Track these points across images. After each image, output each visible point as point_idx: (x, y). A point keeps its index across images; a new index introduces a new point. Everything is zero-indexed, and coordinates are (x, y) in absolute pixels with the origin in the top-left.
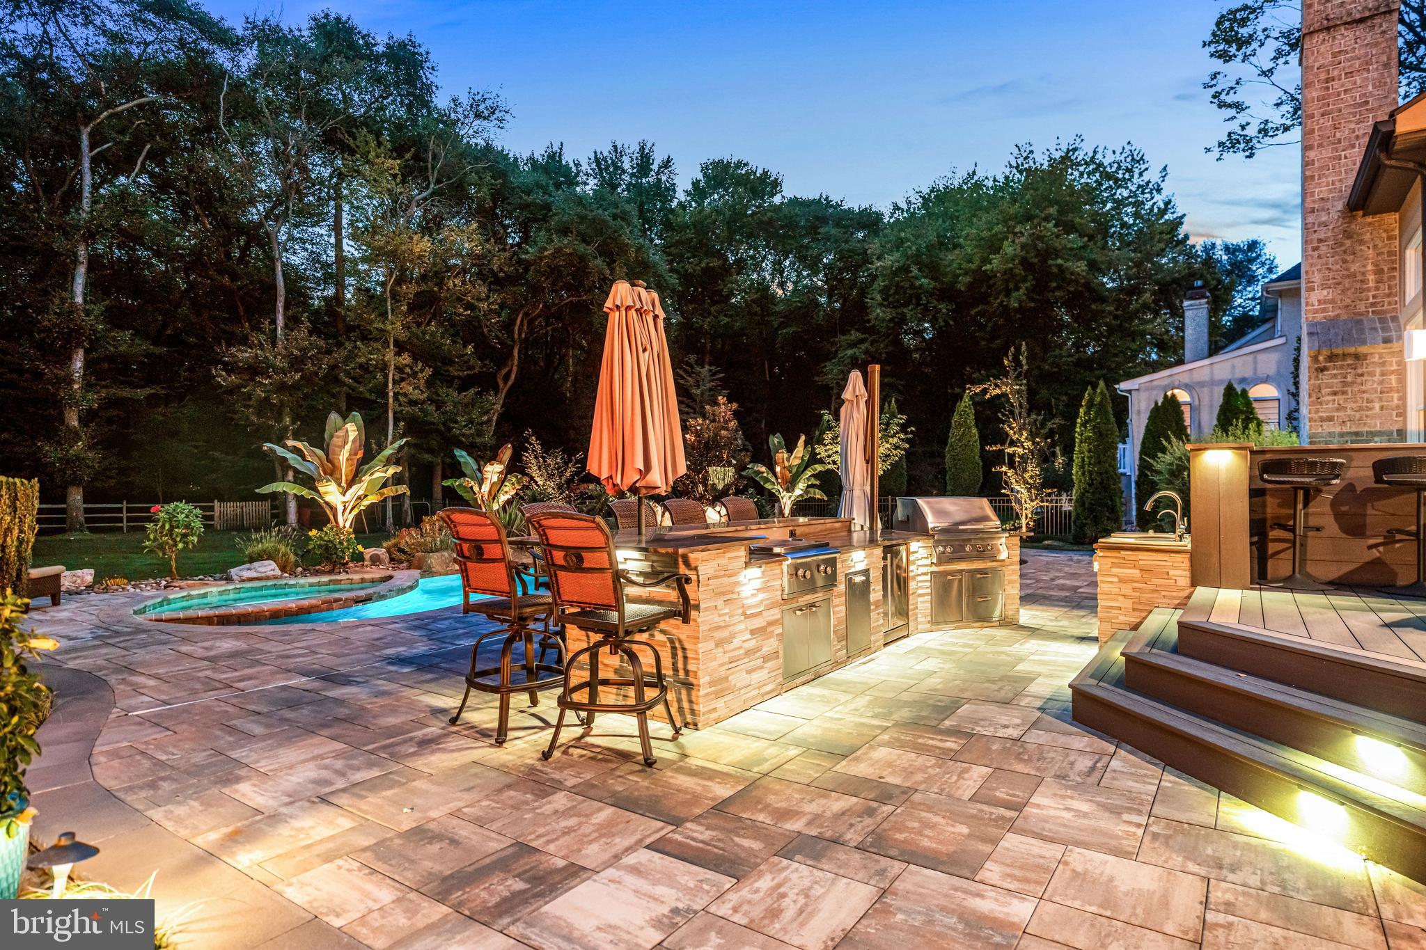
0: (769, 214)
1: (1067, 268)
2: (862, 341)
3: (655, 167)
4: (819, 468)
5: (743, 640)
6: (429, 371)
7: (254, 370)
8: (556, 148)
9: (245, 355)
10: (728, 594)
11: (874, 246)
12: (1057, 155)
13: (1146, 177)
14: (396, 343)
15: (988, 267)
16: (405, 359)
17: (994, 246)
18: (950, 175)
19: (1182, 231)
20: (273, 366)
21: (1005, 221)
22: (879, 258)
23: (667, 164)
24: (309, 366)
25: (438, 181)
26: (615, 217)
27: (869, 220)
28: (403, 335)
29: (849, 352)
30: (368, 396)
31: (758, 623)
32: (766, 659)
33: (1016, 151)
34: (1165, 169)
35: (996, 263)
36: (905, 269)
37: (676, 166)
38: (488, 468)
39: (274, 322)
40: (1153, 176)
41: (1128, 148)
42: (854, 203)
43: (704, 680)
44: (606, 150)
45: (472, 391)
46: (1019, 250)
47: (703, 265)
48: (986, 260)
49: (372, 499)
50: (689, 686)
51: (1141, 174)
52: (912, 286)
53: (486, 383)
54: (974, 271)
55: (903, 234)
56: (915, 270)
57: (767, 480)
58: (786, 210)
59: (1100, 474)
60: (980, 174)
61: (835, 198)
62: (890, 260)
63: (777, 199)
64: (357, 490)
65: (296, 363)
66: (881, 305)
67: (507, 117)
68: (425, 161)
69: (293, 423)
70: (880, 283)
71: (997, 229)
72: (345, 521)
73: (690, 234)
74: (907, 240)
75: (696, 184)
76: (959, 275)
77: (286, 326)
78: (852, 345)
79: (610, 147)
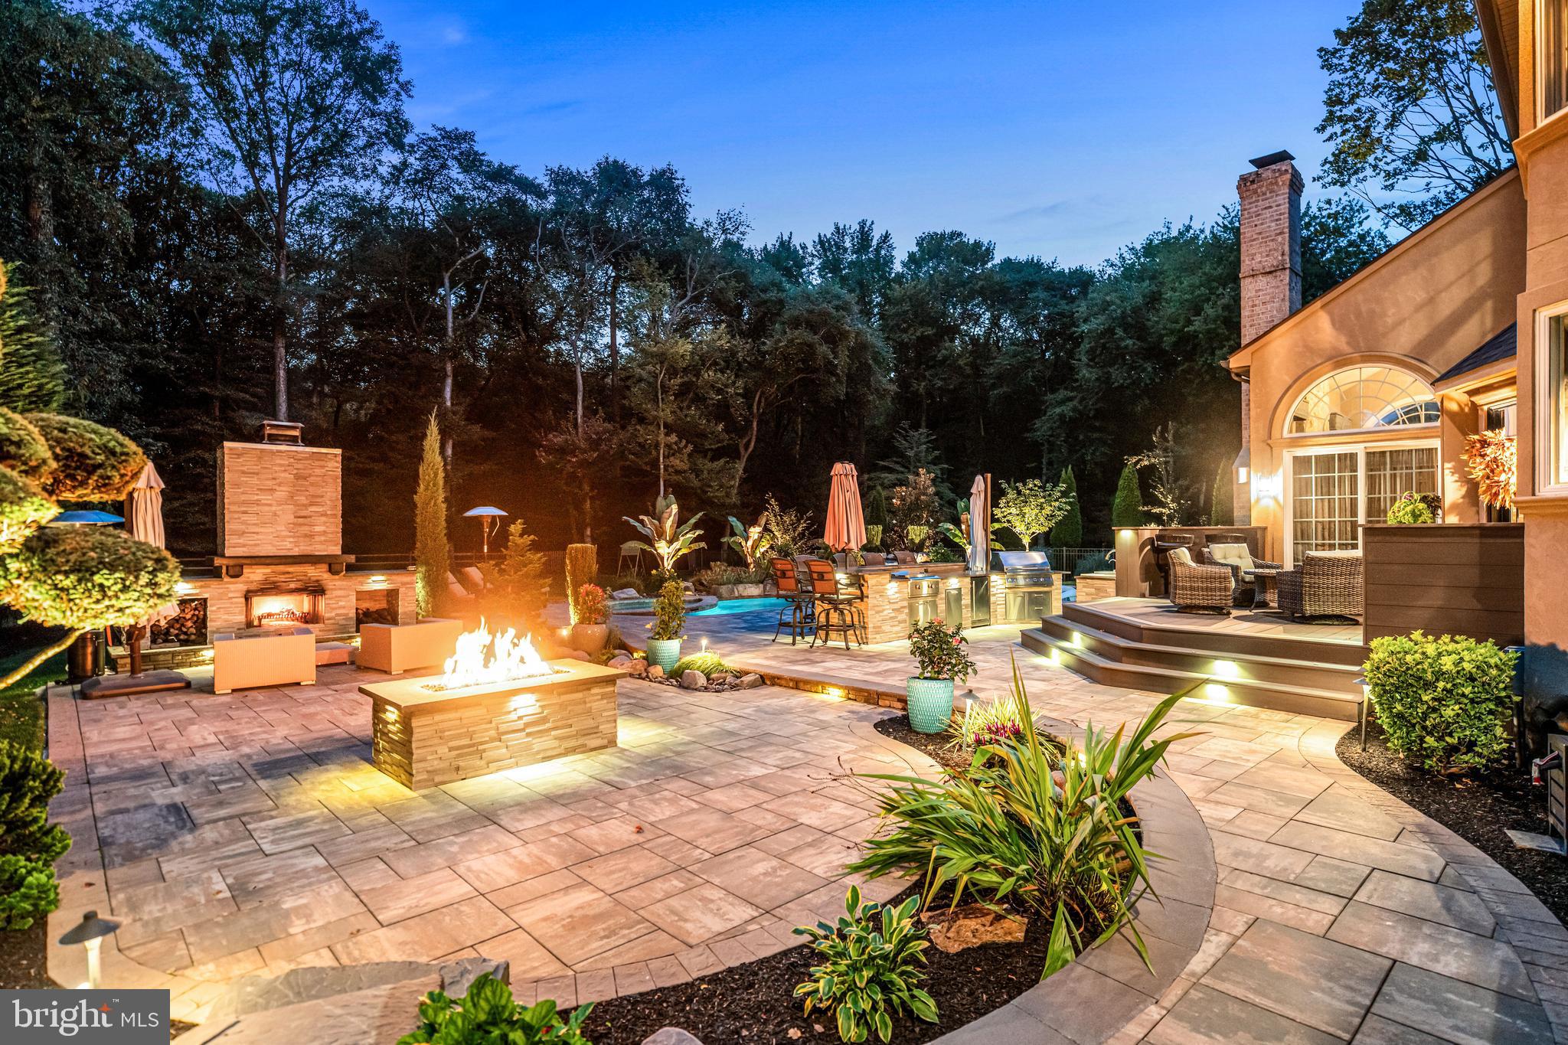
0: (982, 281)
2: (1071, 399)
3: (874, 243)
5: (888, 612)
6: (690, 447)
7: (563, 451)
8: (786, 238)
9: (558, 439)
10: (881, 593)
11: (1082, 310)
14: (666, 426)
15: (1191, 328)
16: (673, 438)
17: (1196, 308)
18: (1164, 230)
20: (579, 448)
22: (1086, 321)
23: (886, 238)
24: (603, 447)
25: (695, 289)
26: (837, 308)
27: (1082, 280)
28: (670, 419)
29: (1058, 410)
30: (645, 467)
31: (896, 606)
32: (900, 622)
33: (1223, 212)
35: (1197, 324)
36: (1110, 331)
37: (894, 240)
38: (752, 529)
39: (575, 413)
42: (1066, 264)
43: (870, 625)
44: (828, 231)
45: (722, 461)
46: (1220, 311)
47: (918, 334)
48: (1189, 322)
49: (684, 551)
50: (865, 628)
51: (1361, 223)
52: (1118, 347)
53: (732, 453)
54: (1179, 331)
55: (1108, 298)
56: (1119, 332)
57: (956, 536)
58: (997, 278)
60: (1196, 226)
61: (1046, 260)
62: (1096, 323)
63: (989, 266)
64: (676, 545)
65: (595, 444)
66: (1088, 365)
67: (748, 230)
68: (684, 273)
69: (592, 490)
70: (1085, 346)
71: (1198, 292)
72: (668, 564)
73: (906, 307)
74: (1113, 303)
75: (912, 256)
76: (1165, 335)
77: (584, 415)
78: (1062, 402)
79: (832, 229)
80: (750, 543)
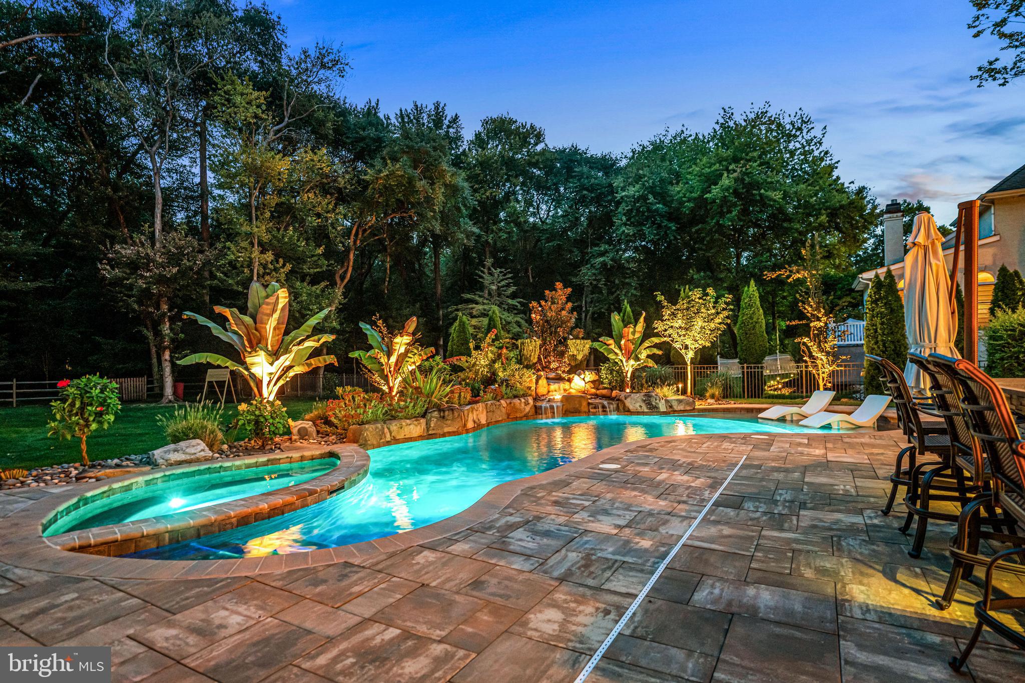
0: (536, 157)
1: (767, 197)
2: (609, 251)
3: (446, 122)
4: (656, 340)
6: (289, 267)
7: (134, 266)
8: (373, 104)
9: (128, 252)
11: (618, 182)
12: (752, 116)
13: (812, 133)
14: (260, 244)
15: (707, 196)
16: (269, 256)
17: (712, 180)
18: (664, 133)
19: (835, 174)
20: (154, 261)
21: (720, 162)
22: (623, 189)
23: (455, 120)
24: (185, 262)
25: (292, 116)
27: (606, 165)
28: (266, 238)
29: (600, 260)
30: (235, 288)
33: (722, 113)
34: (825, 128)
35: (715, 192)
36: (643, 198)
37: (462, 121)
39: (152, 225)
40: (817, 132)
41: (799, 114)
45: (323, 284)
46: (733, 182)
48: (706, 191)
49: (298, 370)
51: (807, 132)
52: (649, 210)
53: (330, 279)
54: (696, 199)
55: (641, 172)
56: (651, 198)
59: (892, 342)
61: (582, 147)
62: (632, 191)
63: (539, 148)
64: (285, 360)
65: (174, 259)
66: (625, 224)
67: (346, 68)
68: (281, 99)
69: (170, 310)
70: (623, 208)
71: (715, 167)
74: (645, 176)
75: (478, 136)
76: (685, 202)
77: (163, 230)
78: (602, 254)
79: (412, 106)
80: (393, 359)
